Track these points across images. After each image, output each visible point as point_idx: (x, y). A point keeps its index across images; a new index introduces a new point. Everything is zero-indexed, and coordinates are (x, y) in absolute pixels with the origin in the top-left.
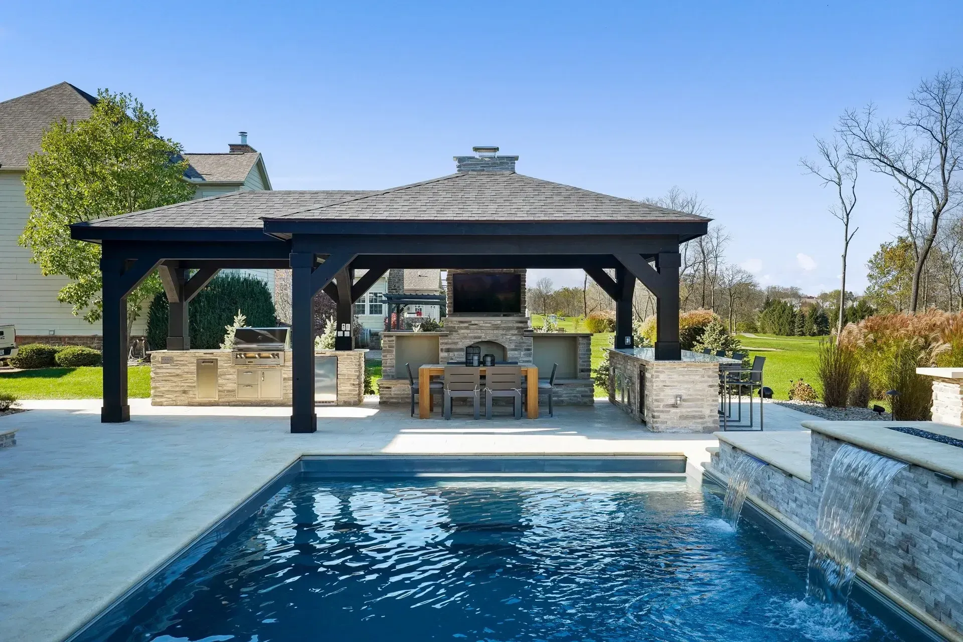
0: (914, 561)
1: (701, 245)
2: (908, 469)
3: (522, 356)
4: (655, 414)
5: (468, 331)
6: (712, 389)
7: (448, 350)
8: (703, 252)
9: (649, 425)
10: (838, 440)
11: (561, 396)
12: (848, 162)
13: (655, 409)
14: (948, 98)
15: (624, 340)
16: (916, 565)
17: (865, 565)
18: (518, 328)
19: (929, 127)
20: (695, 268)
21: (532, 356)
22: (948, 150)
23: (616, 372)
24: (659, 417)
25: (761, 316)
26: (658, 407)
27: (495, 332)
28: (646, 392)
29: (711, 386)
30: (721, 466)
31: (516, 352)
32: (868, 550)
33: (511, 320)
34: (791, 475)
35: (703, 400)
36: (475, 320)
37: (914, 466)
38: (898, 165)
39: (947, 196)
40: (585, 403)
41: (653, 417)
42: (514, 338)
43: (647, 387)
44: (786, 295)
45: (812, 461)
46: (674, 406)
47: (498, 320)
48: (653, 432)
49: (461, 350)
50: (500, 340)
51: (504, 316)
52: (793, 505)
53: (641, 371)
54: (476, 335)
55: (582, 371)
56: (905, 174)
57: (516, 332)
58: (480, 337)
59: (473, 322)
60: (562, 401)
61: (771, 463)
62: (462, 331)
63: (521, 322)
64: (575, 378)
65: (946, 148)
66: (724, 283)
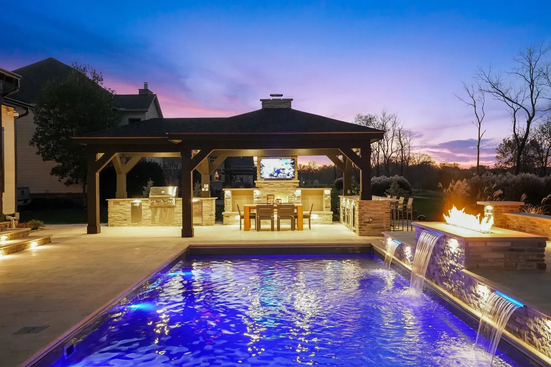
1: (400, 140)
3: (295, 200)
4: (360, 226)
5: (268, 188)
7: (258, 198)
8: (401, 144)
11: (315, 220)
13: (359, 224)
14: (533, 58)
15: (347, 192)
18: (294, 186)
19: (523, 74)
20: (397, 153)
21: (301, 200)
24: (361, 228)
26: (361, 223)
27: (282, 188)
28: (356, 216)
29: (386, 213)
33: (290, 182)
35: (383, 219)
38: (507, 95)
39: (534, 112)
40: (328, 223)
41: (359, 228)
42: (292, 191)
45: (416, 239)
46: (369, 222)
47: (283, 182)
49: (264, 197)
50: (284, 192)
53: (353, 206)
54: (272, 189)
55: (326, 207)
56: (511, 101)
57: (293, 188)
58: (274, 191)
59: (271, 183)
60: (316, 223)
62: (265, 188)
63: (295, 183)
64: (323, 211)
65: (533, 86)
66: (415, 161)
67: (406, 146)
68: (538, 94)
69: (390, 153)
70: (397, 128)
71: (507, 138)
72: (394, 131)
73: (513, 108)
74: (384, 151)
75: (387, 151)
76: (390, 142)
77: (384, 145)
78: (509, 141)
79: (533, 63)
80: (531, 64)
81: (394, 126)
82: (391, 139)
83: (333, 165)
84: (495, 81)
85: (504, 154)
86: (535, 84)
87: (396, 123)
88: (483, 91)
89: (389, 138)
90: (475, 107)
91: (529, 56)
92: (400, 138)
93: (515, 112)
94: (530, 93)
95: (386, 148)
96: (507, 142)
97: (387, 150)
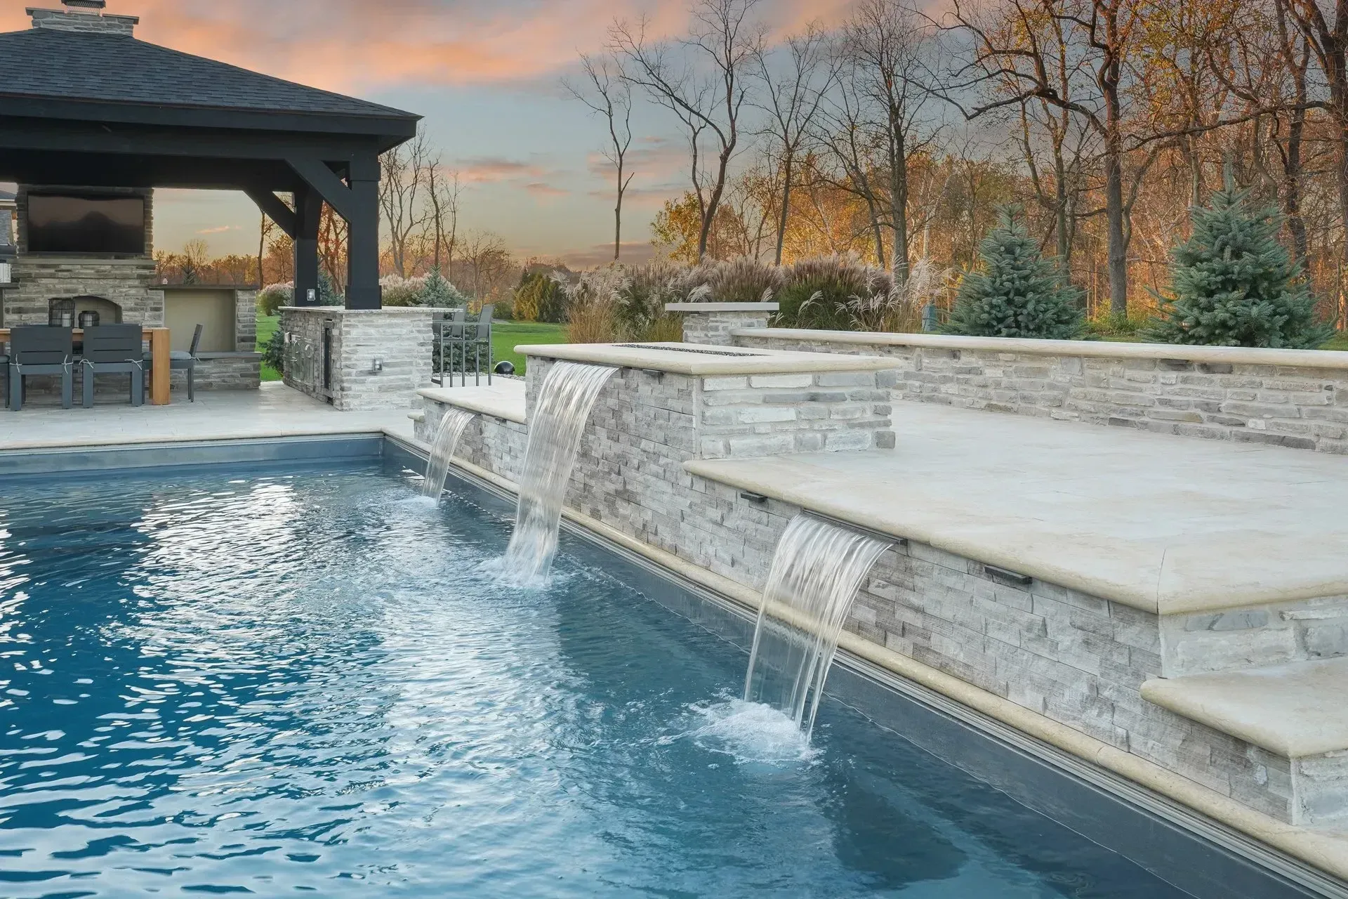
0: (625, 483)
1: (433, 194)
2: (619, 373)
3: (146, 318)
4: (345, 385)
5: (56, 281)
6: (423, 349)
7: (19, 311)
8: (436, 203)
9: (337, 402)
10: (553, 360)
11: (208, 377)
12: (620, 87)
13: (345, 378)
14: (731, 14)
15: (306, 295)
16: (628, 487)
17: (579, 505)
18: (140, 277)
19: (713, 50)
20: (426, 226)
21: (163, 318)
22: (734, 78)
23: (294, 339)
24: (350, 389)
25: (518, 295)
26: (349, 374)
27: (102, 282)
28: (333, 357)
29: (422, 344)
30: (426, 433)
31: (136, 313)
32: (582, 486)
33: (129, 266)
34: (504, 420)
35: (411, 363)
36: (65, 262)
37: (625, 369)
38: (678, 94)
39: (734, 135)
40: (247, 385)
41: (342, 389)
42: (133, 291)
43: (334, 349)
44: (549, 269)
45: (527, 395)
46: (373, 373)
47: (106, 265)
48: (342, 410)
49: (41, 310)
50: (110, 294)
51: (117, 258)
52: (507, 458)
53: (327, 329)
54: (69, 286)
55: (243, 340)
56: (686, 106)
57: (137, 283)
58: (75, 291)
59: (63, 267)
60: (211, 384)
61: (484, 411)
62: (44, 281)
63: (145, 267)
64: (233, 349)
65: (732, 76)
66: (467, 250)
67: (447, 209)
68: (742, 97)
69: (406, 222)
70: (425, 163)
71: (673, 200)
72: (417, 169)
73: (690, 124)
74: (391, 219)
75: (400, 220)
76: (407, 196)
77: (392, 205)
78: (678, 206)
79: (732, 26)
80: (727, 27)
81: (418, 158)
82: (410, 189)
83: (253, 257)
84: (653, 60)
85: (666, 235)
86: (735, 72)
87: (422, 148)
88: (628, 81)
89: (404, 187)
90: (610, 116)
91: (723, 9)
92: (432, 187)
93: (696, 134)
94: (725, 94)
95: (397, 211)
96: (674, 208)
97: (401, 217)
